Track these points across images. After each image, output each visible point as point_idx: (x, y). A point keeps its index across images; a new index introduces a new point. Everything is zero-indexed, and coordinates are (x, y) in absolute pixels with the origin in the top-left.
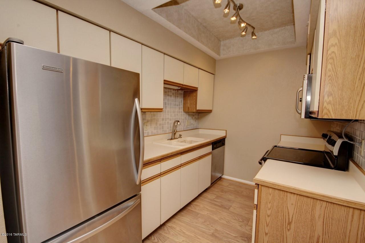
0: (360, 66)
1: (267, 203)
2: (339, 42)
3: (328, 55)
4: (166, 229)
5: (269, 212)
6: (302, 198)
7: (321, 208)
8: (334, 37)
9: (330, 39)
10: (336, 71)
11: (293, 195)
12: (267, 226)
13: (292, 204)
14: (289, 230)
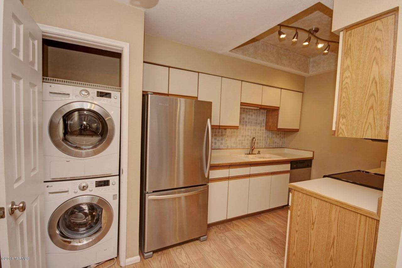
0: (366, 94)
1: (297, 204)
2: (351, 75)
3: (343, 85)
4: (232, 225)
5: (299, 213)
6: (322, 202)
7: (336, 212)
8: (348, 70)
9: (344, 72)
10: (348, 98)
11: (316, 199)
12: (297, 224)
13: (315, 207)
14: (312, 229)
